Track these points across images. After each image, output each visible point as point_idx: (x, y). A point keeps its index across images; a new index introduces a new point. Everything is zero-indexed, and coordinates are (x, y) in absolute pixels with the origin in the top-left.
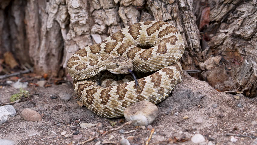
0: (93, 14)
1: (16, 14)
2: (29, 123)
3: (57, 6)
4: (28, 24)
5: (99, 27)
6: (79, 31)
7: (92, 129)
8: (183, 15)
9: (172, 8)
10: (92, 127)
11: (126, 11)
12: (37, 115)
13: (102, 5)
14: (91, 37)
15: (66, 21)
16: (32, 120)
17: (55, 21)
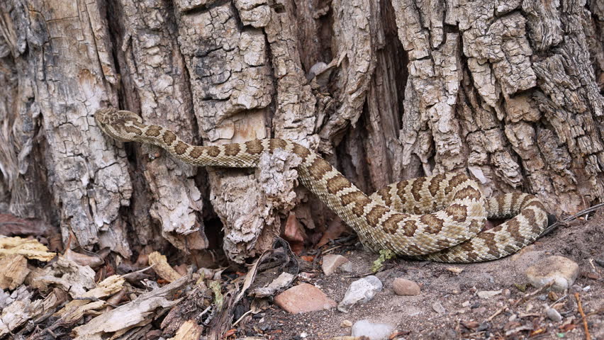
0: (467, 139)
1: (353, 151)
2: (404, 299)
3: (415, 133)
4: (373, 162)
5: (478, 156)
6: (450, 164)
7: (497, 298)
8: (600, 126)
9: (585, 119)
10: (496, 295)
11: (515, 130)
12: (414, 286)
13: (479, 125)
14: (468, 171)
15: (430, 153)
16: (407, 293)
17: (413, 154)
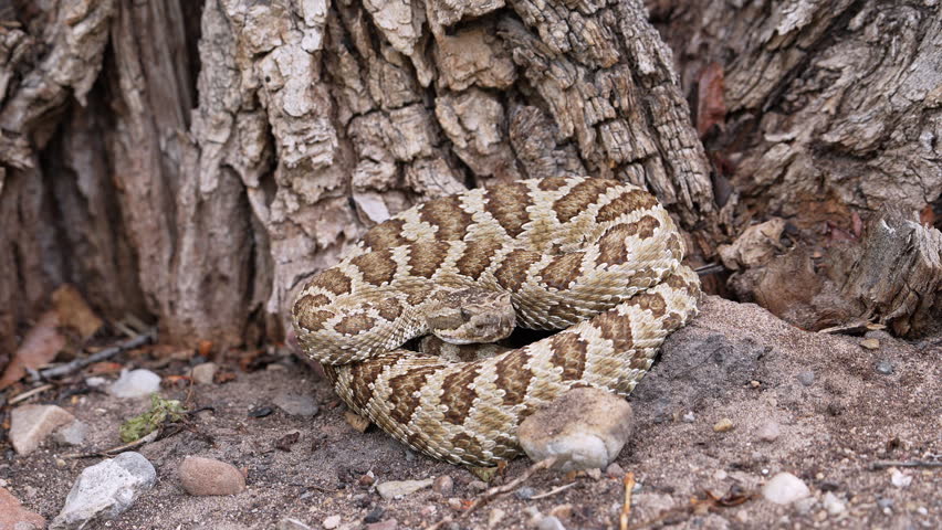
0: (351, 131)
1: (82, 161)
2: (208, 504)
3: (229, 119)
4: (129, 187)
5: (376, 169)
6: (310, 188)
7: (422, 496)
8: (649, 98)
9: (615, 81)
10: (419, 490)
11: (459, 108)
12: (229, 474)
13: (377, 99)
14: (352, 204)
15: (263, 163)
16: (214, 490)
17: (224, 167)
